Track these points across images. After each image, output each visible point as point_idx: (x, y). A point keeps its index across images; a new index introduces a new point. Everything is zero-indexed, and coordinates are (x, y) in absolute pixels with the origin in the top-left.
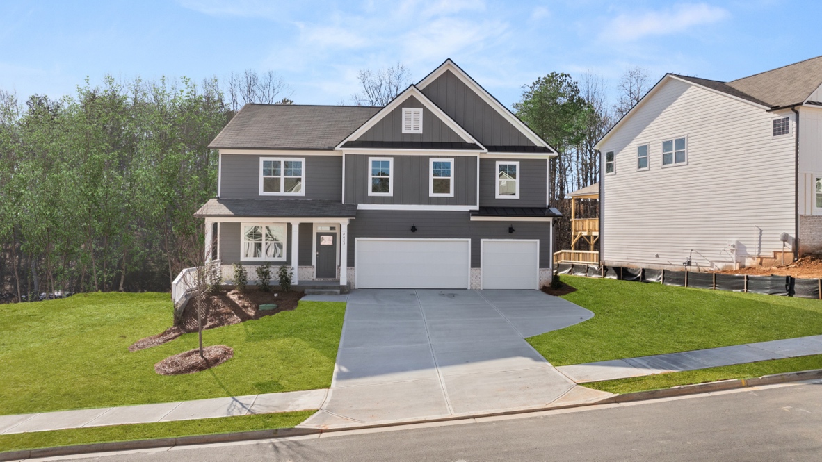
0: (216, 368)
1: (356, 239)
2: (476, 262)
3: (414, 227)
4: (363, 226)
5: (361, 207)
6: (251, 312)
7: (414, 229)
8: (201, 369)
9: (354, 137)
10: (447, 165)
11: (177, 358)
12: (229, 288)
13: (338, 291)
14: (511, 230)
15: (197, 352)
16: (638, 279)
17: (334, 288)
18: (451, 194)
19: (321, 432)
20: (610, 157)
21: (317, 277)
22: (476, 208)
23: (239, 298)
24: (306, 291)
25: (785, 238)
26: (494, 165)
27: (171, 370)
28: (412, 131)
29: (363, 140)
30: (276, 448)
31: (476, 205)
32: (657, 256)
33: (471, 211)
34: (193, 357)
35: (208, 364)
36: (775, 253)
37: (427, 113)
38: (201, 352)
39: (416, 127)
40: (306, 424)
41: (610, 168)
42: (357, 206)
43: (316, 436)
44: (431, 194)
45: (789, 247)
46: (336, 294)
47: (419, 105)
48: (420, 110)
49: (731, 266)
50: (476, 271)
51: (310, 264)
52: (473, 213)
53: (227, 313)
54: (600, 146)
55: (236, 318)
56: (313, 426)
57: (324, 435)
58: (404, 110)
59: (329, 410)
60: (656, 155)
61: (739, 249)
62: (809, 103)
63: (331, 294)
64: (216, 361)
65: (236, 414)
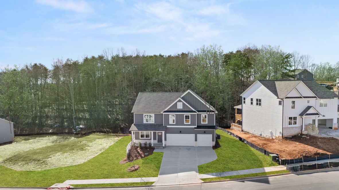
0: (137, 171)
1: (167, 134)
2: (196, 140)
3: (181, 131)
4: (168, 131)
5: (168, 126)
6: (143, 156)
7: (181, 132)
8: (135, 171)
9: (166, 110)
10: (188, 116)
11: (130, 168)
12: (138, 147)
13: (162, 148)
14: (205, 132)
15: (133, 167)
16: (242, 141)
17: (161, 147)
18: (190, 123)
19: (155, 186)
20: (244, 99)
21: (158, 142)
22: (196, 127)
23: (140, 151)
24: (155, 148)
25: (280, 133)
26: (201, 115)
27: (129, 171)
28: (180, 108)
29: (168, 110)
30: (148, 189)
31: (196, 126)
32: (255, 131)
33: (195, 127)
34: (133, 168)
35: (136, 170)
36: (279, 136)
37: (183, 104)
38: (134, 167)
39: (181, 107)
40: (153, 185)
41: (244, 102)
42: (166, 126)
43: (154, 187)
44: (185, 123)
45: (281, 135)
46: (162, 149)
47: (181, 101)
48: (182, 103)
49: (270, 138)
50: (196, 142)
51: (156, 139)
52: (195, 128)
53: (138, 156)
54: (242, 95)
55: (140, 157)
56: (154, 185)
57: (156, 187)
58: (178, 103)
59: (157, 182)
60: (255, 102)
61: (272, 133)
62: (286, 98)
63: (161, 148)
64: (137, 169)
65: (142, 182)
